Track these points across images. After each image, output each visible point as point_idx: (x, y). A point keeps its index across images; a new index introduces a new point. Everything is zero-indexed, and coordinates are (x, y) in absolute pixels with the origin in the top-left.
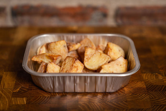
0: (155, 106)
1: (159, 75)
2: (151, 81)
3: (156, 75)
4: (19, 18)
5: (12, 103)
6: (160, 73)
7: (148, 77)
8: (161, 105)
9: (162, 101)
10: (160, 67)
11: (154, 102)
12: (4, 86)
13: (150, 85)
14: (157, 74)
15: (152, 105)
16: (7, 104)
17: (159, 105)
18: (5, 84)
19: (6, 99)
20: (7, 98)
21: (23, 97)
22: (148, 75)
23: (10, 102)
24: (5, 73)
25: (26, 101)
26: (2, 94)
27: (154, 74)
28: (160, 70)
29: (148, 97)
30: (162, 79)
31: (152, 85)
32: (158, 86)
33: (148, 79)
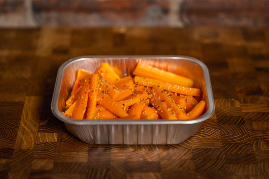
0: (227, 144)
1: (236, 101)
2: (225, 110)
3: (232, 102)
4: (44, 15)
5: (39, 140)
6: (237, 99)
7: (220, 105)
8: (235, 144)
9: (237, 138)
10: (238, 89)
11: (226, 140)
12: (26, 117)
13: (222, 116)
14: (233, 99)
15: (223, 144)
16: (32, 141)
17: (232, 144)
18: (29, 113)
19: (31, 134)
20: (32, 133)
21: (53, 132)
22: (222, 101)
23: (36, 138)
24: (27, 97)
25: (57, 138)
26: (26, 128)
27: (230, 99)
28: (238, 95)
29: (218, 132)
30: (239, 106)
31: (226, 116)
32: (233, 116)
33: (220, 107)
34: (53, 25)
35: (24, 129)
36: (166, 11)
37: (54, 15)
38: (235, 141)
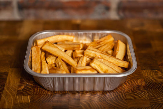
0: (153, 104)
1: (158, 72)
2: (151, 78)
3: (156, 72)
5: (17, 101)
6: (159, 70)
7: (147, 74)
8: (160, 104)
9: (160, 99)
10: (159, 63)
11: (153, 101)
12: (9, 84)
13: (149, 83)
14: (156, 70)
15: (151, 104)
16: (12, 102)
17: (157, 104)
18: (11, 82)
19: (11, 96)
20: (13, 96)
21: (27, 95)
22: (148, 72)
23: (15, 100)
24: (10, 69)
25: (30, 99)
26: (8, 92)
27: (154, 70)
28: (160, 67)
29: (147, 95)
30: (161, 76)
31: (152, 83)
32: (157, 83)
33: (147, 76)
34: (32, 18)
35: (7, 92)
36: (108, 8)
37: (32, 11)
38: (159, 102)
